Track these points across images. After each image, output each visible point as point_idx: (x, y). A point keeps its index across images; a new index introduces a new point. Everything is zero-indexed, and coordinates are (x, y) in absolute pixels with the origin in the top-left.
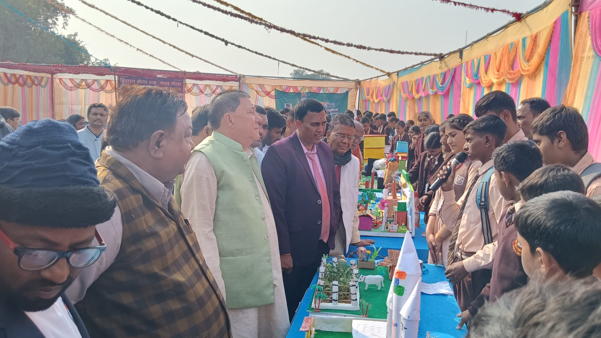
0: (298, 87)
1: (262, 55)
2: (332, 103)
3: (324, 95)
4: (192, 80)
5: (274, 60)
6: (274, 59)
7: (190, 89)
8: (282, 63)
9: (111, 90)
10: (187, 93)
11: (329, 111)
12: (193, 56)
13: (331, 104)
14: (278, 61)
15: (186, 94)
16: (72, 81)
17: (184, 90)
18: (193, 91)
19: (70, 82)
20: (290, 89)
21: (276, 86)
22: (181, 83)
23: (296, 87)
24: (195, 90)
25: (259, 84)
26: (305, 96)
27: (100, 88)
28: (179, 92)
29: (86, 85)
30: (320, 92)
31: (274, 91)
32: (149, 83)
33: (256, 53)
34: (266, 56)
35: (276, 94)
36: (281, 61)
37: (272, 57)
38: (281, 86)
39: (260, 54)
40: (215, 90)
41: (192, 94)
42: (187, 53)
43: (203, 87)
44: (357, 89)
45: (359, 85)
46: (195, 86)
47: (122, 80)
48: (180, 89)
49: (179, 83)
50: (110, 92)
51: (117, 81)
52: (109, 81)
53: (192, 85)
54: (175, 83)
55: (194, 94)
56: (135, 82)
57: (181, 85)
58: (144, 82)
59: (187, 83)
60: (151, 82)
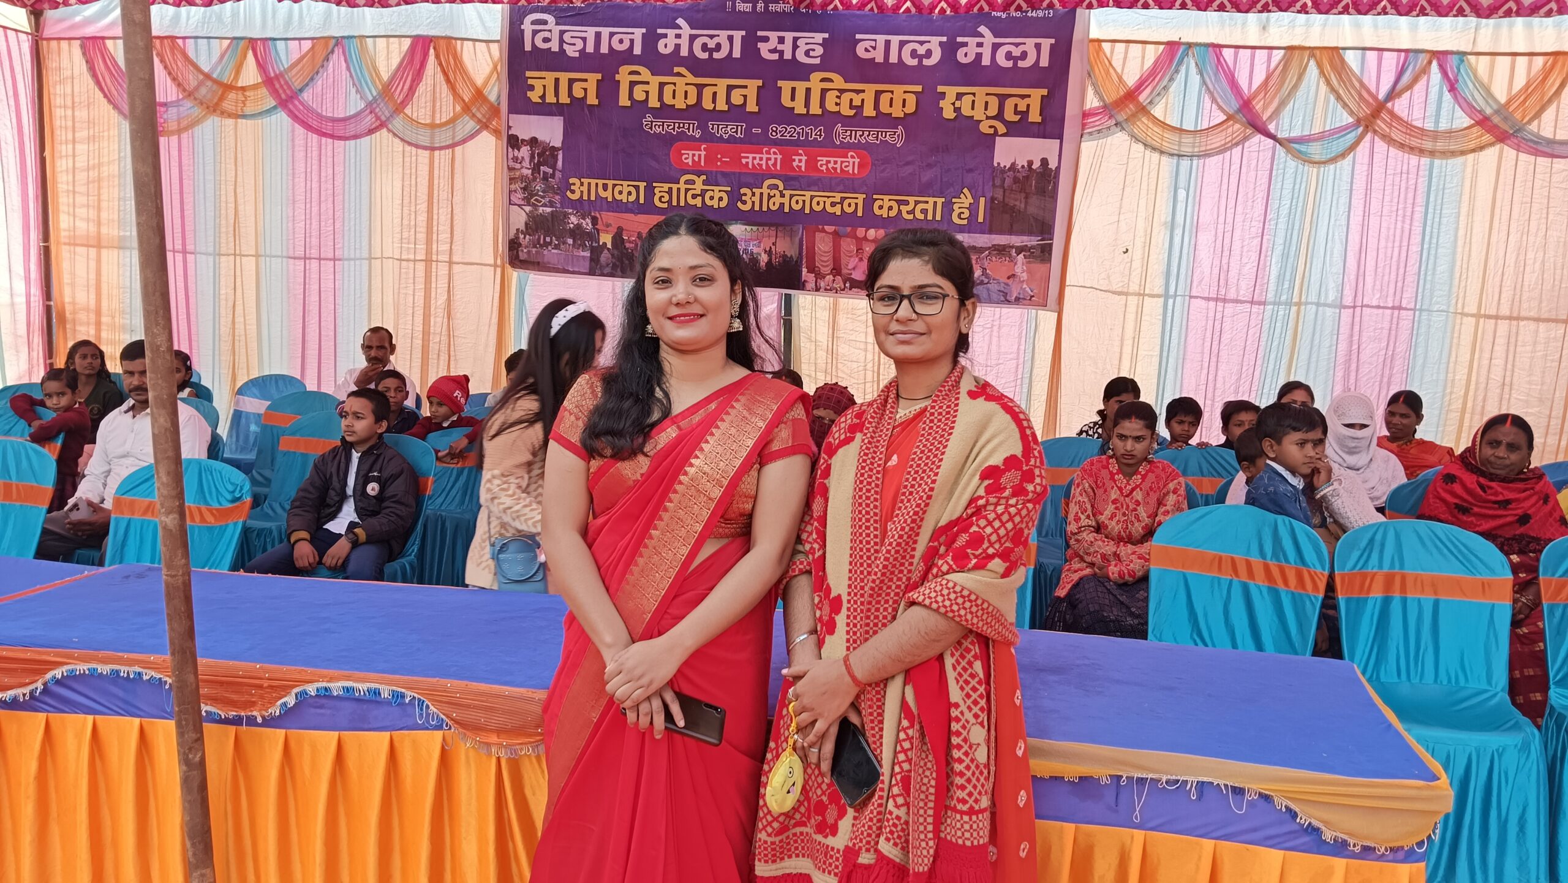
4: (1156, 12)
7: (1130, 96)
9: (452, 121)
10: (1102, 134)
15: (1088, 147)
17: (1071, 110)
18: (1158, 111)
22: (1047, 43)
24: (1186, 104)
27: (371, 107)
28: (1020, 128)
29: (269, 82)
32: (764, 49)
40: (1392, 95)
41: (1143, 143)
43: (1259, 78)
46: (1191, 63)
47: (535, 33)
48: (1037, 94)
49: (1030, 42)
50: (443, 137)
51: (495, 48)
52: (435, 48)
53: (1149, 62)
54: (996, 47)
55: (1170, 141)
56: (637, 50)
57: (1044, 62)
58: (718, 47)
59: (1106, 47)
60: (781, 40)
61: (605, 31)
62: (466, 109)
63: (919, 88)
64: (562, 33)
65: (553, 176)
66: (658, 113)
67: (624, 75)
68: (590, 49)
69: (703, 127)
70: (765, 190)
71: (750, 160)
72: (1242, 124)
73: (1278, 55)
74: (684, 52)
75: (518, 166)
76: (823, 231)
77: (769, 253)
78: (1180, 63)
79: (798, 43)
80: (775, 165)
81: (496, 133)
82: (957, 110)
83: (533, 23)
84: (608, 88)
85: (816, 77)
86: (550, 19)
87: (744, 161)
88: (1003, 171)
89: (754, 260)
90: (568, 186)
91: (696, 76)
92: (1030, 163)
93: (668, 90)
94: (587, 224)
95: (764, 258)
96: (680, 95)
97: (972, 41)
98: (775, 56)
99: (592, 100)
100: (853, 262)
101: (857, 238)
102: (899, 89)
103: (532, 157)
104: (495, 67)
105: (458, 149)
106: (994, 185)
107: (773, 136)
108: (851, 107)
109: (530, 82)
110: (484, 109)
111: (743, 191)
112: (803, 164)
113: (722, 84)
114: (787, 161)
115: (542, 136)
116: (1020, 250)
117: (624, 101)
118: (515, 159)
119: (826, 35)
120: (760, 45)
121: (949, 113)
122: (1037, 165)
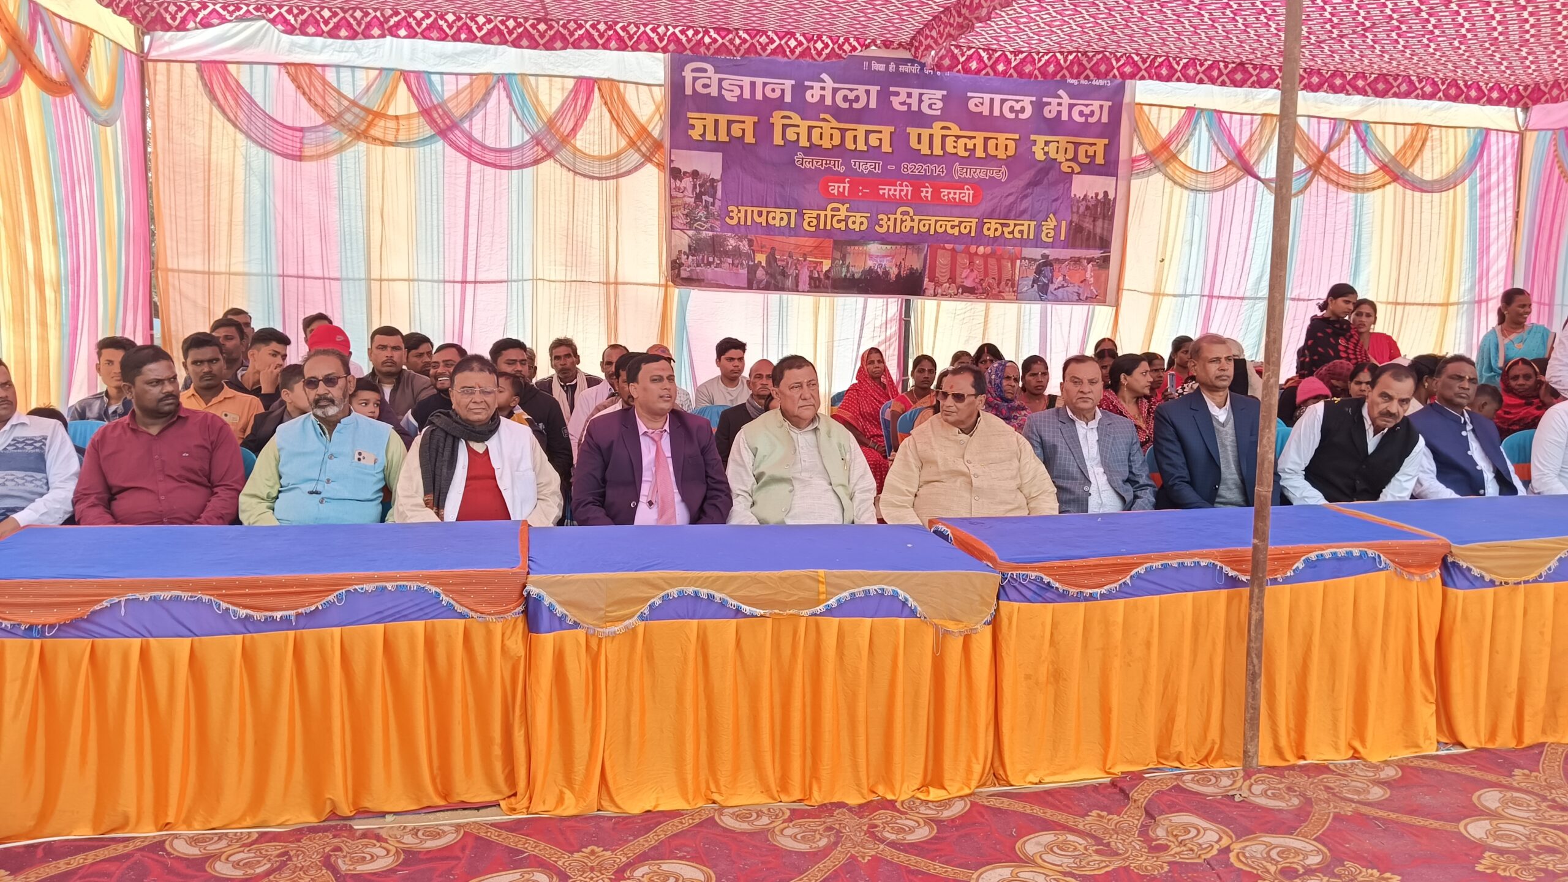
7: (1163, 147)
9: (618, 155)
10: (1146, 173)
15: (1135, 183)
16: (304, 79)
17: (1123, 155)
18: (1184, 159)
19: (290, 87)
22: (1107, 104)
24: (1200, 152)
27: (537, 141)
28: (1090, 168)
29: (426, 112)
32: (896, 102)
41: (1175, 183)
43: (1246, 132)
46: (1203, 123)
47: (695, 79)
48: (1102, 142)
49: (1096, 104)
50: (610, 169)
51: (657, 91)
52: (599, 89)
53: (1175, 122)
54: (1071, 107)
55: (1192, 180)
56: (788, 99)
57: (1105, 119)
58: (857, 99)
59: (1146, 108)
60: (909, 95)
61: (759, 81)
62: (632, 143)
63: (1017, 136)
64: (720, 81)
65: (713, 204)
66: (808, 151)
67: (777, 118)
68: (747, 95)
69: (846, 163)
70: (899, 216)
71: (886, 191)
72: (1238, 168)
73: (1257, 119)
74: (828, 101)
75: (681, 195)
76: (944, 248)
77: (899, 267)
78: (1196, 122)
79: (923, 98)
80: (906, 195)
81: (658, 165)
82: (1046, 153)
83: (693, 71)
84: (764, 129)
85: (937, 125)
86: (709, 68)
87: (881, 192)
88: (1078, 201)
89: (886, 273)
90: (728, 213)
91: (839, 121)
92: (1097, 195)
93: (816, 133)
94: (744, 246)
95: (894, 271)
96: (827, 137)
97: (1054, 101)
98: (905, 108)
99: (749, 139)
100: (965, 273)
101: (970, 254)
102: (1002, 137)
103: (694, 187)
104: (658, 109)
105: (620, 180)
106: (1072, 212)
107: (904, 172)
108: (966, 150)
109: (691, 122)
110: (649, 143)
111: (880, 217)
112: (929, 195)
113: (862, 129)
114: (916, 192)
115: (703, 169)
116: (1089, 261)
117: (778, 140)
118: (678, 189)
119: (945, 93)
120: (892, 98)
121: (1040, 156)
122: (1101, 196)
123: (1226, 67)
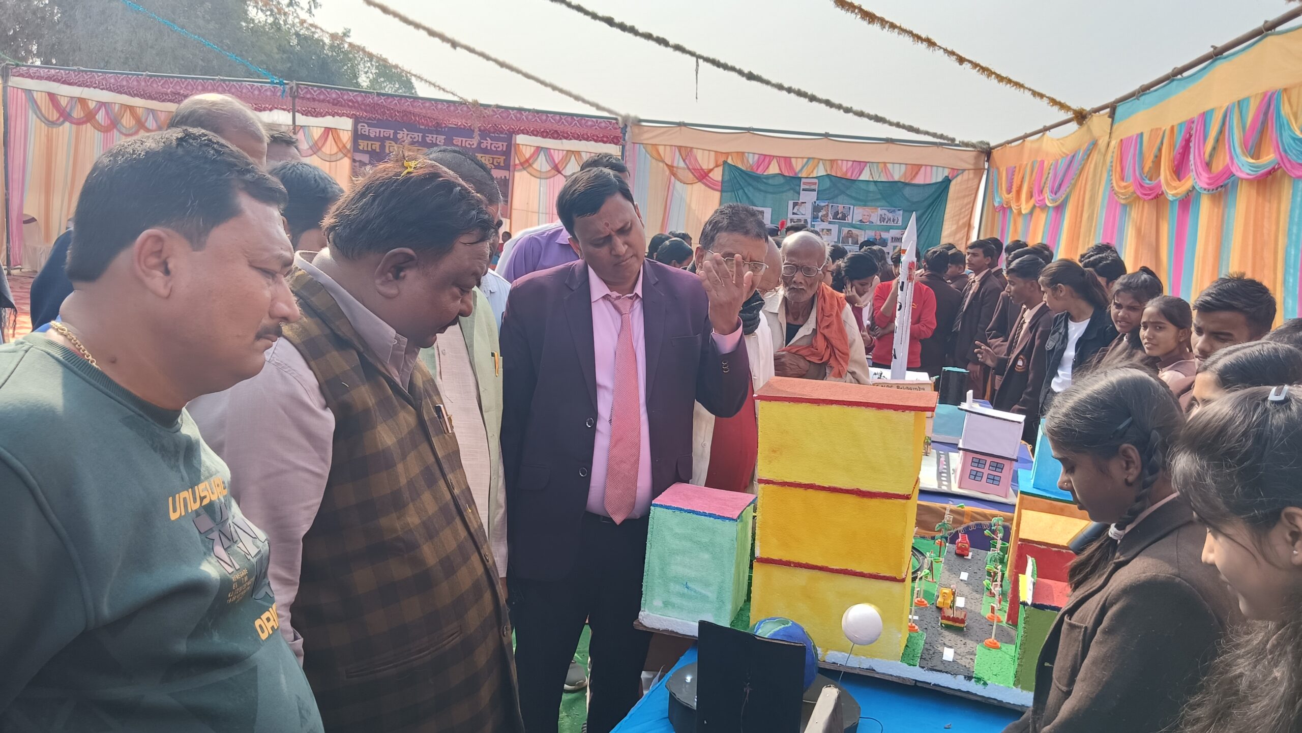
0: (793, 161)
1: (632, 30)
2: (894, 211)
3: (872, 188)
4: (533, 138)
5: (678, 53)
6: (678, 48)
7: (527, 161)
8: (709, 66)
9: (336, 153)
10: (520, 170)
11: (885, 235)
12: (454, 45)
13: (890, 215)
14: (694, 59)
15: (517, 174)
17: (512, 163)
18: (535, 166)
20: (769, 164)
21: (727, 154)
22: (505, 144)
23: (787, 160)
24: (541, 164)
25: (680, 148)
26: (813, 187)
27: (311, 148)
28: (498, 167)
30: (861, 178)
31: (720, 169)
33: (610, 21)
34: (648, 36)
35: (727, 178)
36: (707, 60)
37: (671, 42)
38: (743, 153)
39: (622, 27)
41: (531, 174)
42: (432, 33)
43: (561, 157)
44: (978, 171)
45: (988, 160)
46: (542, 153)
47: (362, 129)
48: (503, 158)
49: (500, 144)
50: (333, 158)
51: (350, 133)
52: (332, 131)
53: (532, 151)
54: (491, 144)
55: (538, 174)
56: (391, 137)
57: (504, 149)
58: (415, 138)
59: (521, 146)
60: (432, 137)
61: (382, 130)
62: (340, 150)
64: (369, 130)
67: (387, 143)
68: (377, 135)
72: (555, 170)
73: (565, 152)
74: (405, 139)
75: (355, 169)
78: (539, 152)
79: (437, 139)
81: (349, 158)
83: (361, 126)
84: (383, 147)
86: (366, 125)
97: (485, 142)
98: (431, 142)
99: (378, 150)
103: (359, 165)
104: (349, 138)
105: (338, 162)
109: (360, 143)
110: (346, 151)
115: (362, 159)
118: (355, 166)
119: (445, 137)
120: (427, 138)
122: (503, 178)
123: (550, 132)
